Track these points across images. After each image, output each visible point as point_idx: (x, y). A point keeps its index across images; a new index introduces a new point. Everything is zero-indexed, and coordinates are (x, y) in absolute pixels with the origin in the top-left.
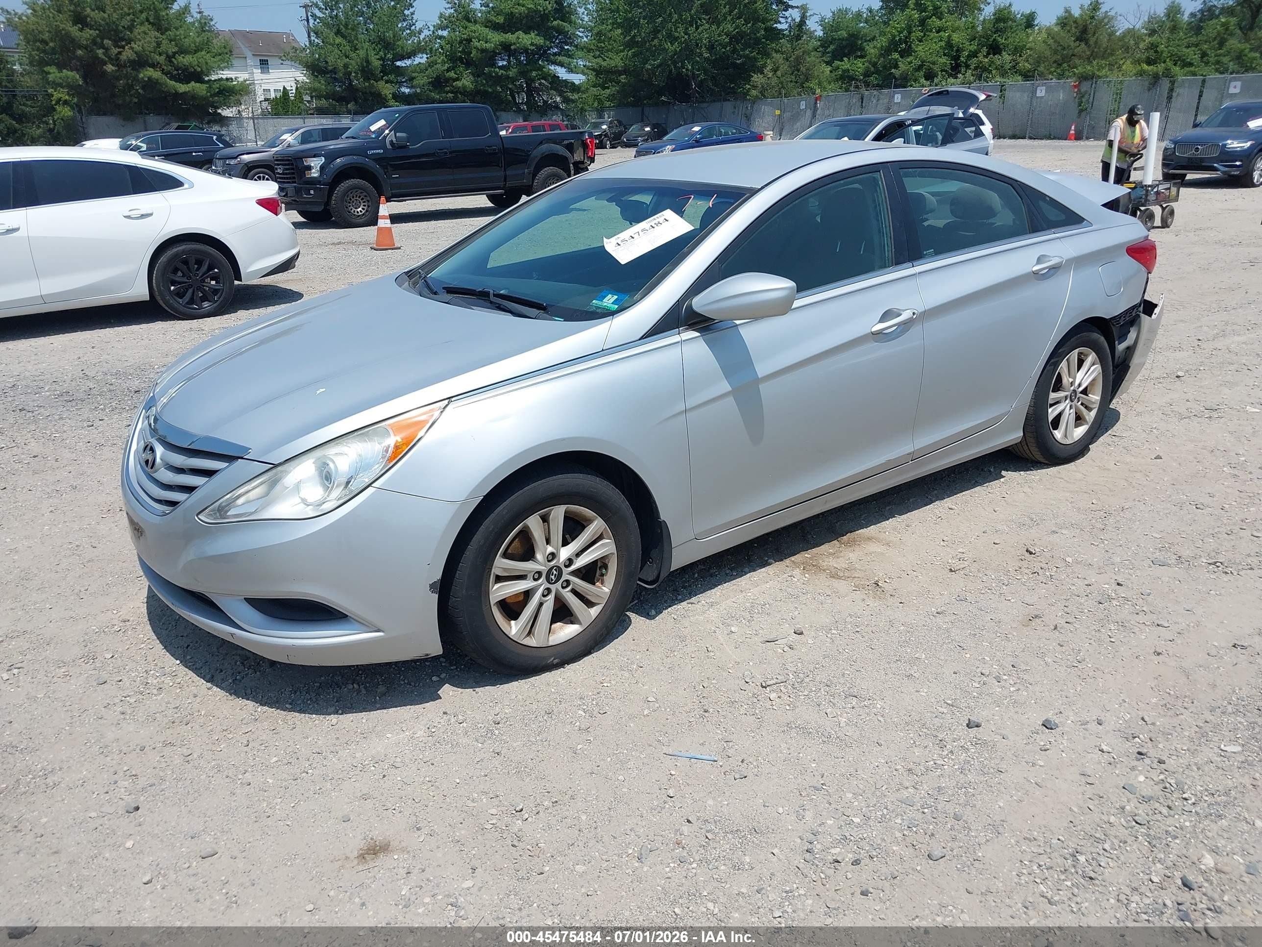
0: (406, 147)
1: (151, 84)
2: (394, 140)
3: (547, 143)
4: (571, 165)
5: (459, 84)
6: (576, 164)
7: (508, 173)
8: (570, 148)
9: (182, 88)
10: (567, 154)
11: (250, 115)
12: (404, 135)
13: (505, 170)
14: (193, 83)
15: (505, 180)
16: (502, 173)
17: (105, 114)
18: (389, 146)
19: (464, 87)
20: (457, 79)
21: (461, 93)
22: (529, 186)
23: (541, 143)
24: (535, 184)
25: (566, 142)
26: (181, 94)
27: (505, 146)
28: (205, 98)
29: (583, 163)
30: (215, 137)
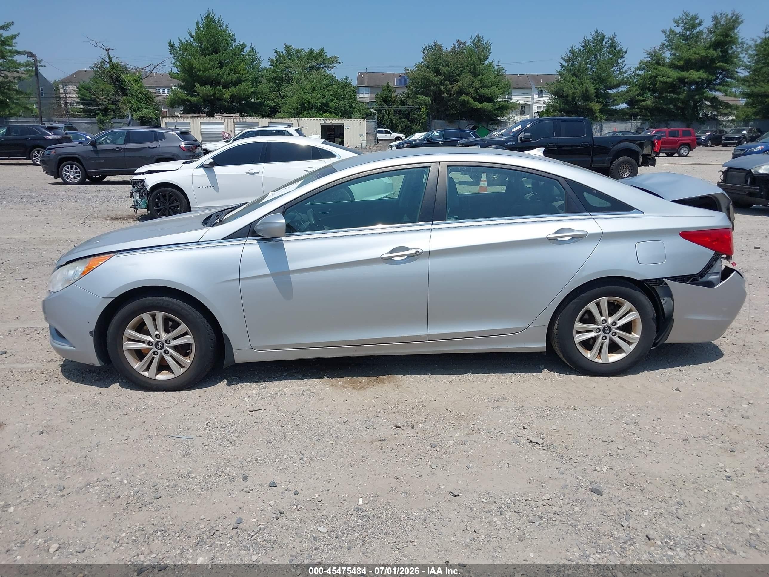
0: (529, 141)
1: (464, 104)
2: (522, 137)
3: (623, 142)
4: (641, 156)
5: (644, 104)
6: (645, 156)
7: (594, 159)
8: (641, 145)
9: (479, 106)
10: (638, 149)
11: (515, 121)
12: (529, 134)
13: (592, 157)
14: (485, 103)
15: (592, 163)
16: (590, 159)
17: (441, 119)
18: (519, 141)
19: (647, 105)
20: (644, 101)
21: (645, 109)
22: (608, 167)
23: (620, 142)
24: (612, 166)
25: (638, 142)
26: (479, 109)
27: (594, 143)
28: (490, 111)
29: (650, 155)
30: (471, 133)
